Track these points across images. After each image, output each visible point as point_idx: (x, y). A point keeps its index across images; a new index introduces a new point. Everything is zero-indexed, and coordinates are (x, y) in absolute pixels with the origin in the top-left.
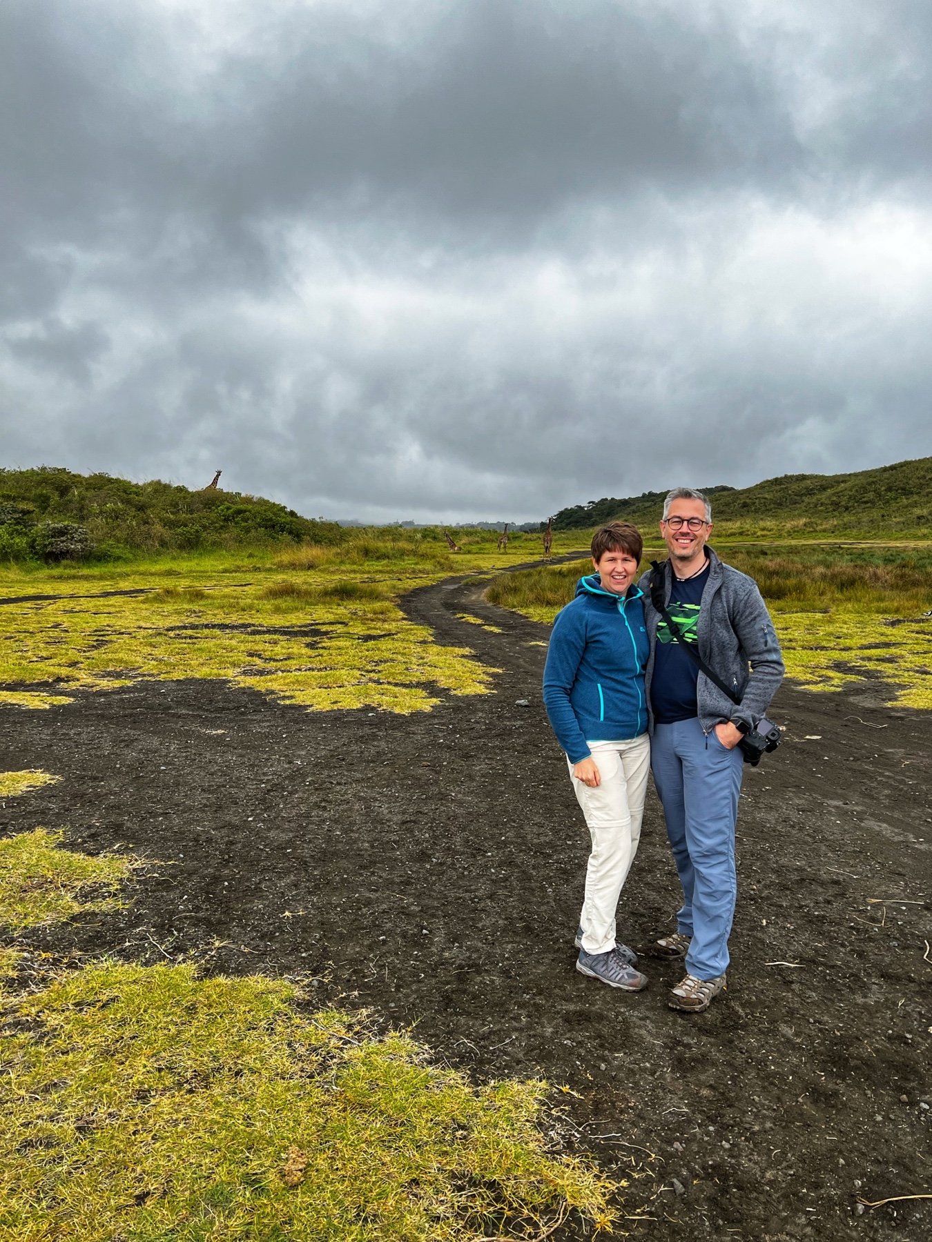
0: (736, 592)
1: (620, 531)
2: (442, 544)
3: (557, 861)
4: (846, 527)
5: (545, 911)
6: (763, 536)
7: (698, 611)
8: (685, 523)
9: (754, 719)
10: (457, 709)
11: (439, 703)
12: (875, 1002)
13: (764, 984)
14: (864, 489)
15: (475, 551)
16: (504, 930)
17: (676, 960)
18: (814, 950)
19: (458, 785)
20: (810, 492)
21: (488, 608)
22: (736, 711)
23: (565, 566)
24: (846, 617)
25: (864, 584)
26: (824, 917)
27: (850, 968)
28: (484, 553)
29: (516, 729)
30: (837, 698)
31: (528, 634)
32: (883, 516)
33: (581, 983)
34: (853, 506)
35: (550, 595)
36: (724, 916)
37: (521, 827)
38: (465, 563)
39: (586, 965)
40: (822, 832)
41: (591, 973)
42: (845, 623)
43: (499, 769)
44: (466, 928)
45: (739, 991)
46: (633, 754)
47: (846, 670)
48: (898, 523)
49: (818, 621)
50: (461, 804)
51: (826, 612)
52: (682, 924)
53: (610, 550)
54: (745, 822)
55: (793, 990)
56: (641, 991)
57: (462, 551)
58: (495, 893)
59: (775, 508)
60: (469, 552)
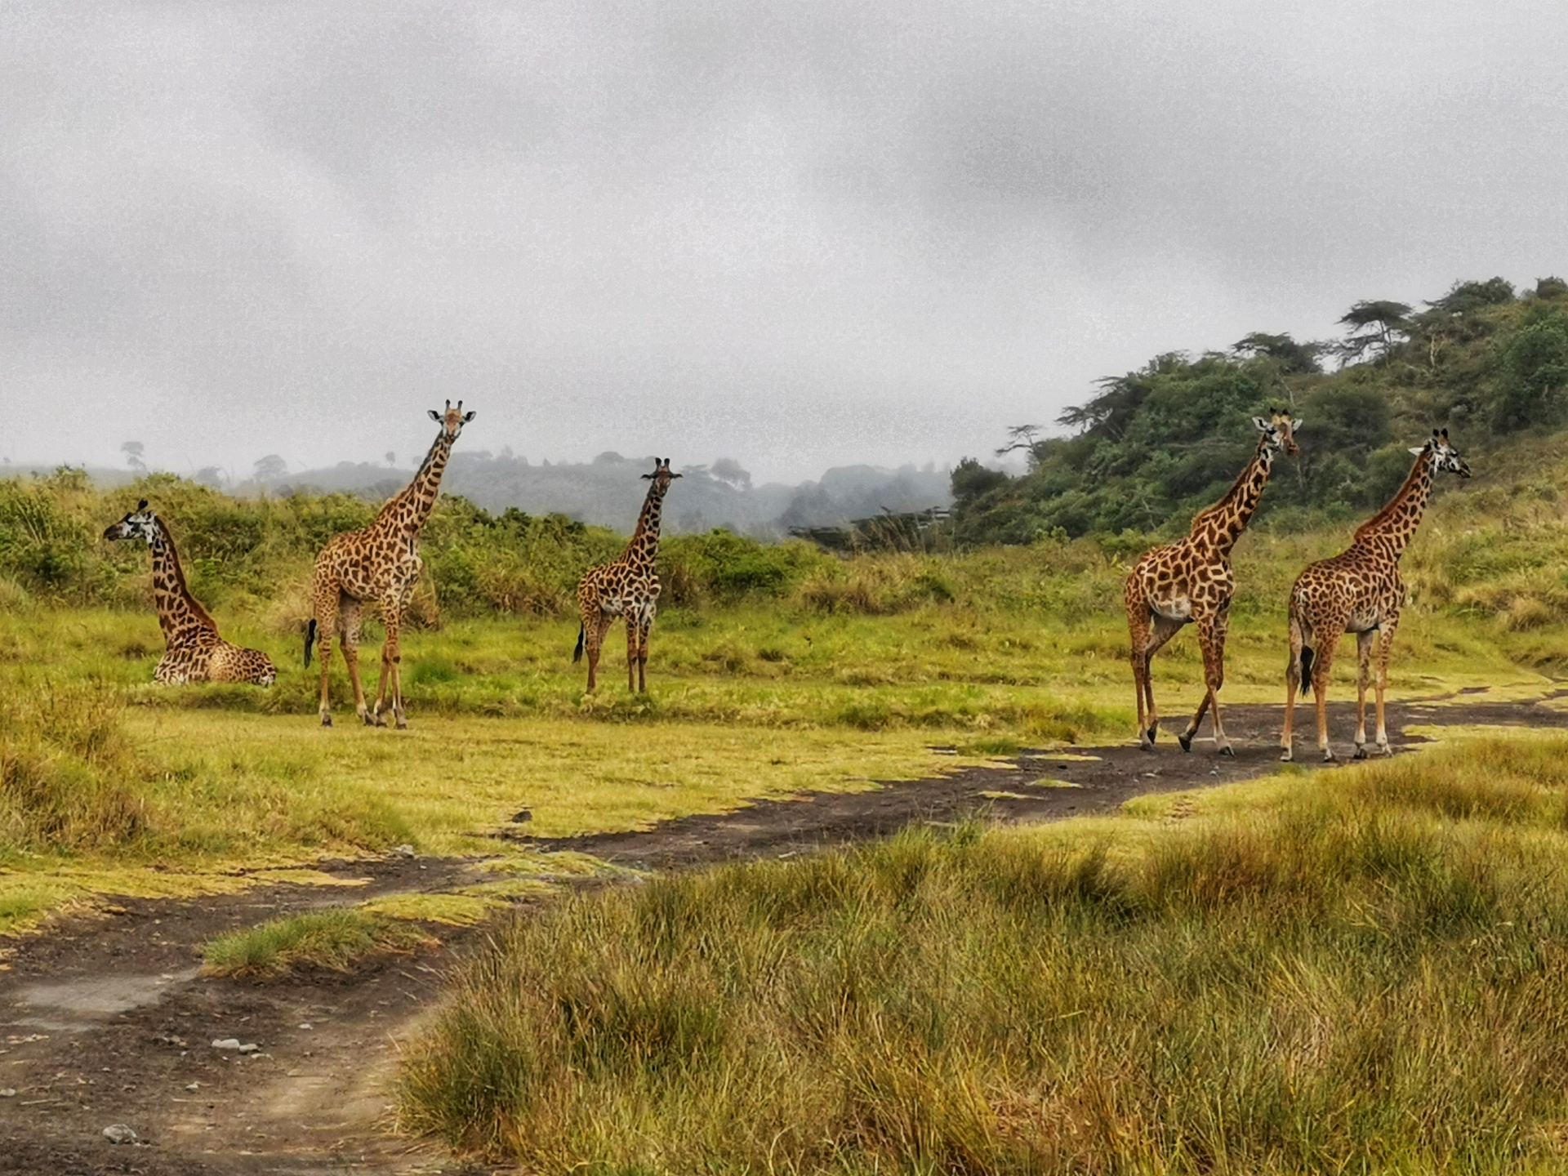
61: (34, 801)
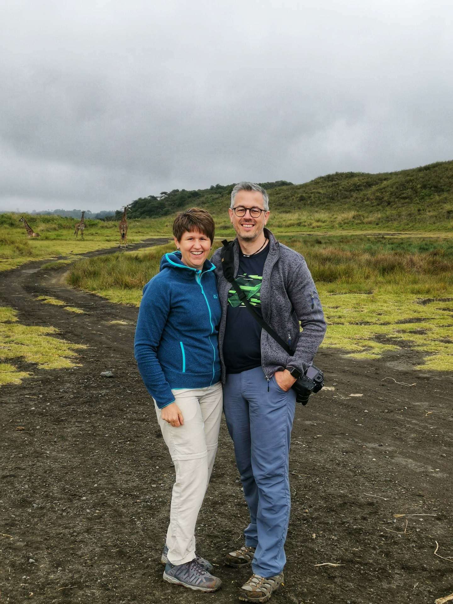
0: (290, 266)
1: (198, 215)
2: (19, 230)
3: (144, 501)
4: (388, 219)
5: (135, 539)
6: (318, 227)
7: (261, 280)
8: (248, 211)
9: (304, 366)
10: (45, 381)
11: (28, 376)
12: (397, 586)
13: (313, 580)
14: (403, 186)
15: (53, 237)
16: (101, 555)
17: (244, 567)
18: (352, 553)
19: (52, 445)
20: (357, 188)
21: (69, 291)
22: (291, 361)
23: (141, 253)
24: (386, 297)
25: (402, 269)
26: (360, 529)
27: (378, 564)
28: (61, 240)
29: (102, 396)
30: (376, 364)
31: (109, 314)
32: (419, 210)
33: (168, 589)
34: (394, 201)
35: (128, 279)
36: (282, 525)
37: (111, 476)
38: (43, 249)
39: (171, 575)
40: (361, 467)
41: (176, 581)
42: (385, 302)
43: (89, 430)
44: (67, 556)
45: (293, 586)
46: (208, 400)
47: (385, 341)
48: (431, 217)
49: (363, 300)
50: (55, 460)
51: (370, 293)
52: (249, 538)
53: (189, 231)
54: (299, 463)
55: (335, 583)
56: (216, 591)
57: (39, 238)
58: (91, 528)
59: (328, 202)
60: (47, 238)
61: (20, 251)
